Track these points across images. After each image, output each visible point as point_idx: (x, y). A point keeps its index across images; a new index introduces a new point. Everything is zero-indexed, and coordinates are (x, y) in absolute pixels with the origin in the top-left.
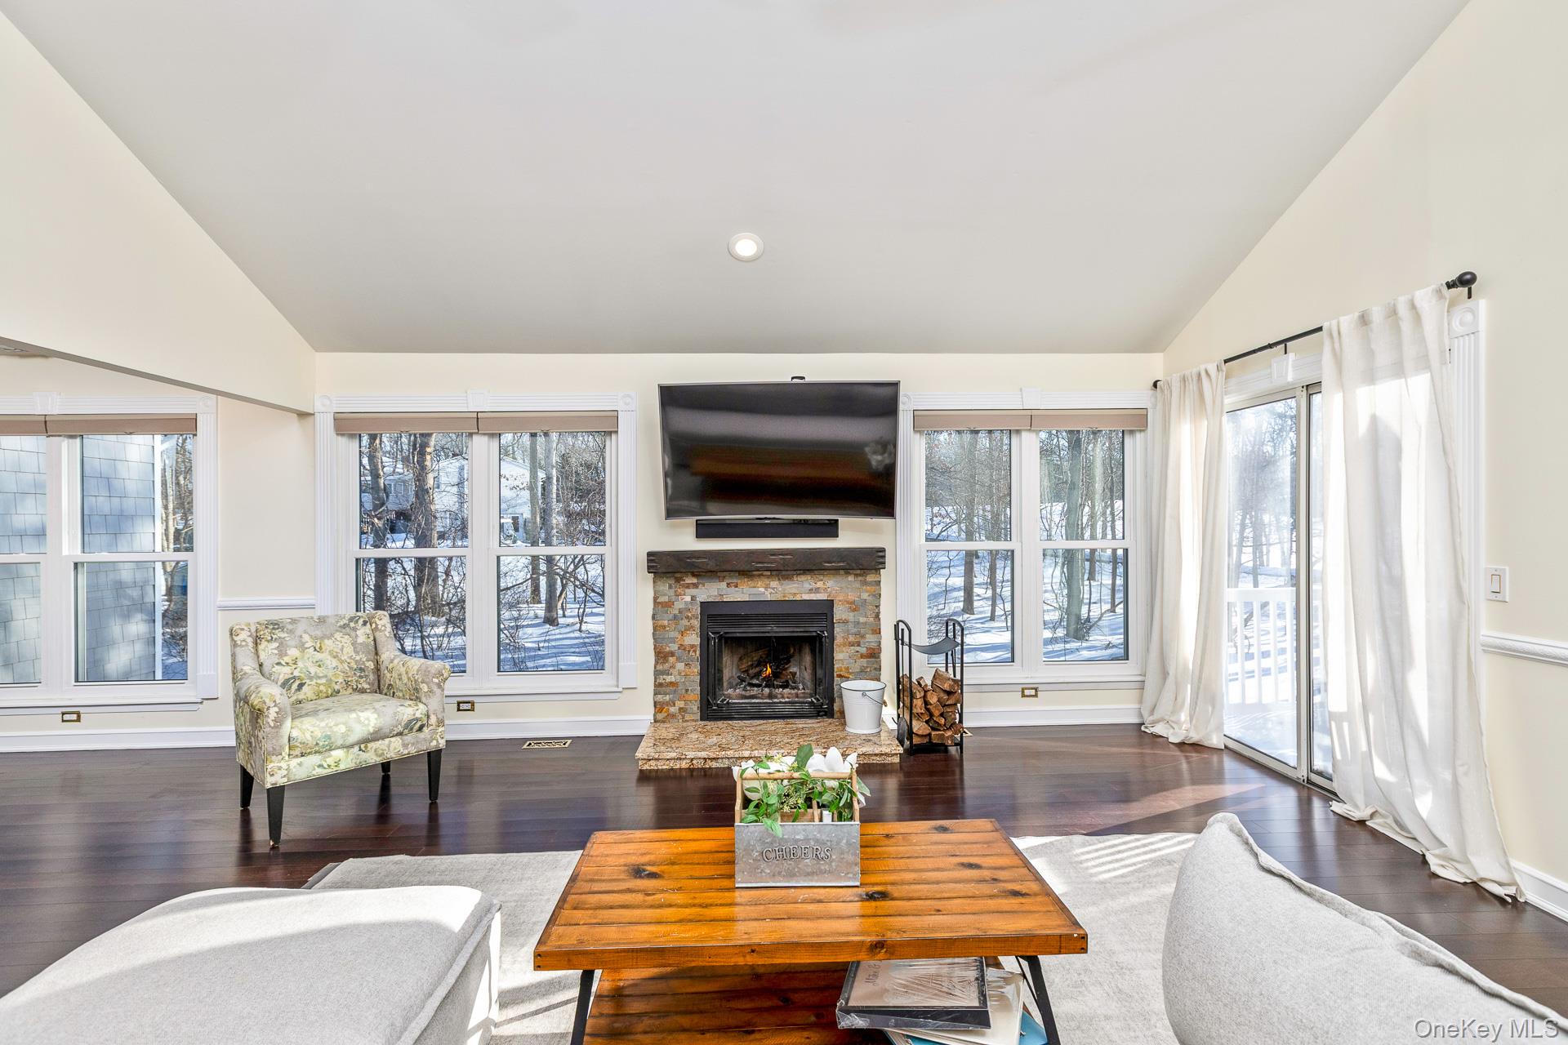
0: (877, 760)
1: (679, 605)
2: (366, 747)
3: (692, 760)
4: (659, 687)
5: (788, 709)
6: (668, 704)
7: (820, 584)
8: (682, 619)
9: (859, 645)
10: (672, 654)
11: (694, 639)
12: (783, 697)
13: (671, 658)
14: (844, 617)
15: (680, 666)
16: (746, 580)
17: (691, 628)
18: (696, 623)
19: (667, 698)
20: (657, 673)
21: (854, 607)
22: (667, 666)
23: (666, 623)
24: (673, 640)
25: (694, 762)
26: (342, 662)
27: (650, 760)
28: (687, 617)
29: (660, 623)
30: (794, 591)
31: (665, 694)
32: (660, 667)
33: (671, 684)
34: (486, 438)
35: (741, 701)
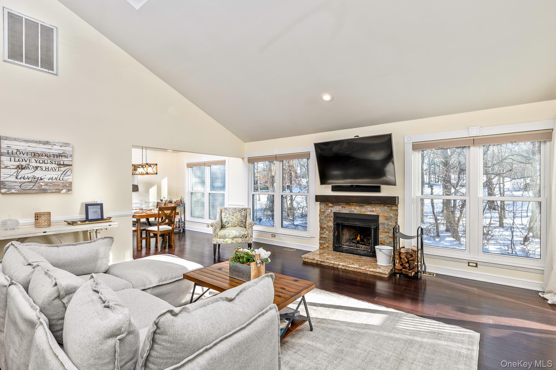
0: (378, 274)
1: (327, 213)
2: (233, 239)
3: (317, 261)
4: (321, 238)
5: (363, 252)
6: (323, 244)
7: (374, 209)
8: (328, 217)
9: (389, 233)
10: (325, 228)
11: (331, 224)
12: (362, 248)
13: (324, 229)
14: (383, 222)
15: (327, 232)
16: (348, 206)
17: (330, 220)
18: (332, 219)
19: (323, 242)
20: (321, 234)
21: (387, 219)
22: (323, 232)
23: (323, 218)
24: (325, 224)
25: (318, 261)
26: (237, 219)
27: (306, 258)
28: (329, 217)
29: (321, 218)
30: (364, 211)
31: (323, 240)
32: (321, 232)
33: (325, 237)
34: (279, 162)
35: (347, 247)
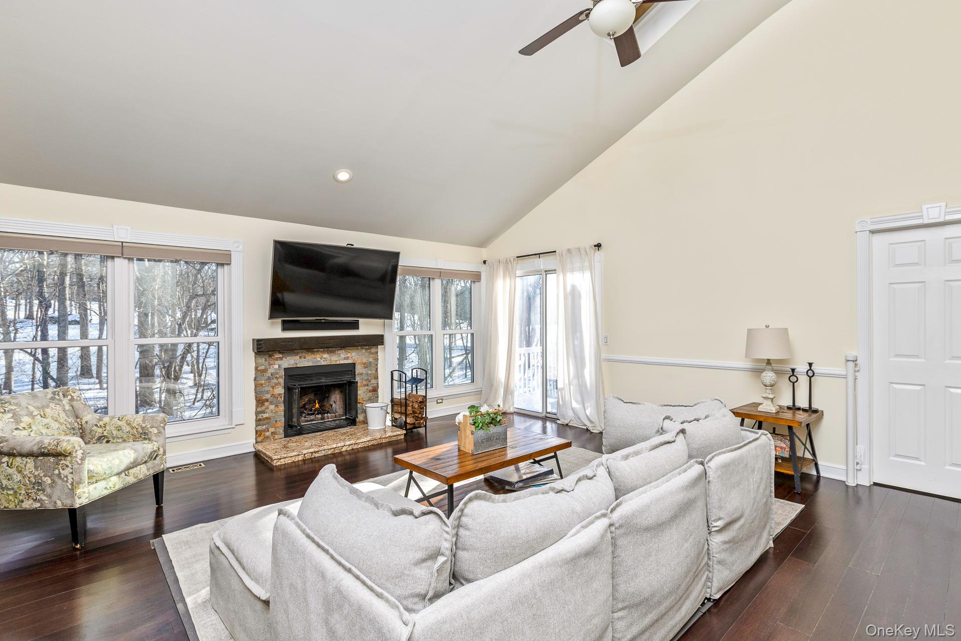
0: (394, 439)
1: (271, 371)
2: (128, 473)
3: (305, 454)
4: (259, 421)
5: (333, 424)
6: (264, 431)
7: (349, 355)
8: (273, 379)
9: (368, 386)
10: (267, 400)
11: (280, 390)
12: (328, 418)
13: (266, 403)
14: (361, 371)
15: (272, 407)
16: (310, 354)
17: (279, 384)
18: (282, 381)
19: (264, 427)
20: (257, 413)
21: (366, 365)
22: (263, 408)
23: (263, 382)
24: (268, 392)
25: (306, 456)
26: (61, 424)
27: (281, 459)
28: (276, 378)
29: (259, 382)
30: (336, 359)
31: (263, 425)
32: (259, 409)
33: (267, 418)
34: (126, 261)
35: (307, 423)
